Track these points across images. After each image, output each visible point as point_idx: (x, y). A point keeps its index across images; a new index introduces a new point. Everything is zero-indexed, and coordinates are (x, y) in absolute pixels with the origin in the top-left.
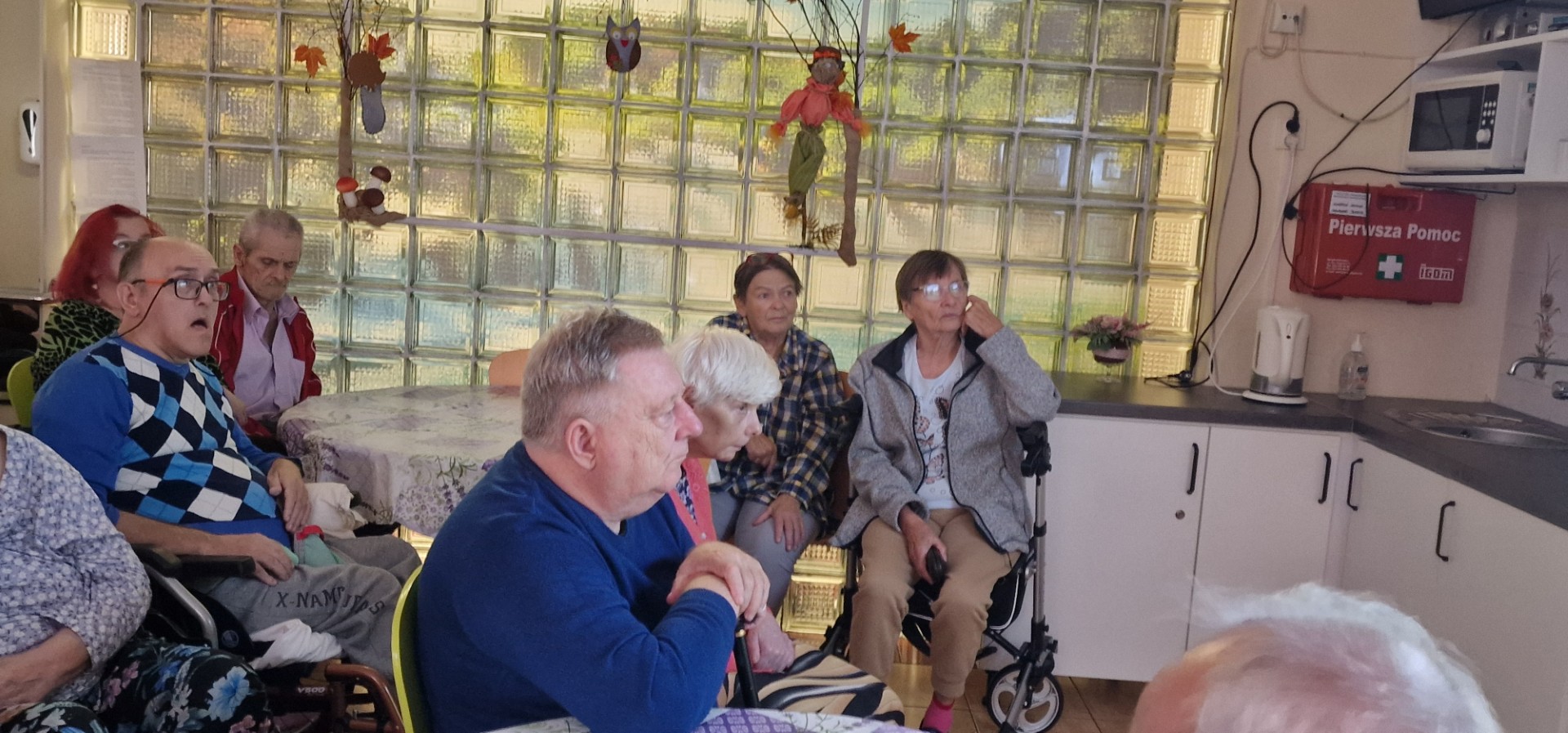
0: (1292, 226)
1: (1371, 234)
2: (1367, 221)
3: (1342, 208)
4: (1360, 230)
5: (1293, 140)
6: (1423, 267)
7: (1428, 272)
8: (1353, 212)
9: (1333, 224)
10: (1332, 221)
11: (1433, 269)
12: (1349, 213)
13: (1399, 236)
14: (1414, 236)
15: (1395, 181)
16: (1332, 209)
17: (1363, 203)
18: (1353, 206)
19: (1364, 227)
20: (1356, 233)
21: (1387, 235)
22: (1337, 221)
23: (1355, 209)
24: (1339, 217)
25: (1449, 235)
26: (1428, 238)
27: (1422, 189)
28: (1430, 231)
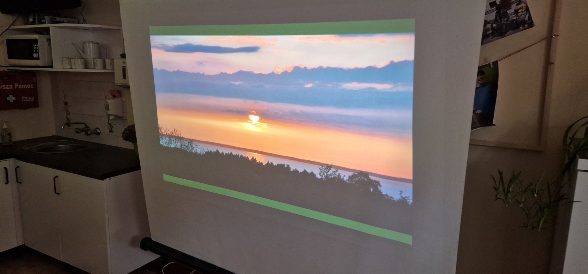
6: (23, 97)
7: (25, 99)
11: (27, 97)
13: (12, 88)
14: (17, 87)
21: (7, 88)
25: (30, 86)
26: (23, 88)
27: (16, 71)
28: (23, 85)
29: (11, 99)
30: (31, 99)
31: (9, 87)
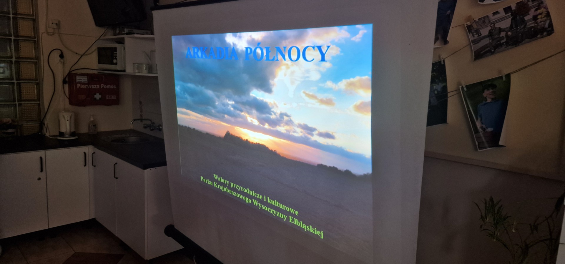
0: (67, 86)
1: (90, 88)
2: (88, 84)
3: (81, 81)
4: (87, 86)
5: (62, 60)
6: (107, 96)
7: (108, 97)
8: (84, 82)
9: (78, 85)
10: (78, 84)
11: (110, 96)
12: (83, 82)
13: (99, 87)
14: (103, 87)
15: (96, 72)
16: (77, 81)
17: (86, 79)
18: (83, 80)
19: (88, 86)
20: (86, 87)
21: (95, 87)
22: (79, 84)
23: (84, 81)
24: (80, 83)
25: (113, 87)
26: (107, 88)
27: (104, 74)
28: (107, 86)
29: (98, 96)
30: (113, 97)
31: (96, 87)
